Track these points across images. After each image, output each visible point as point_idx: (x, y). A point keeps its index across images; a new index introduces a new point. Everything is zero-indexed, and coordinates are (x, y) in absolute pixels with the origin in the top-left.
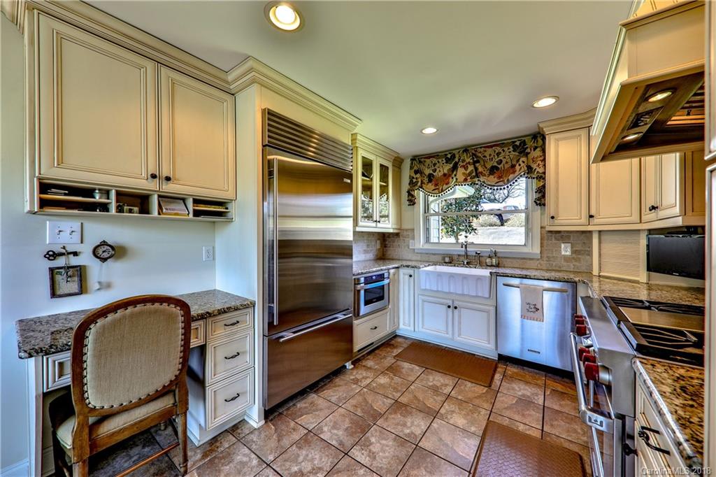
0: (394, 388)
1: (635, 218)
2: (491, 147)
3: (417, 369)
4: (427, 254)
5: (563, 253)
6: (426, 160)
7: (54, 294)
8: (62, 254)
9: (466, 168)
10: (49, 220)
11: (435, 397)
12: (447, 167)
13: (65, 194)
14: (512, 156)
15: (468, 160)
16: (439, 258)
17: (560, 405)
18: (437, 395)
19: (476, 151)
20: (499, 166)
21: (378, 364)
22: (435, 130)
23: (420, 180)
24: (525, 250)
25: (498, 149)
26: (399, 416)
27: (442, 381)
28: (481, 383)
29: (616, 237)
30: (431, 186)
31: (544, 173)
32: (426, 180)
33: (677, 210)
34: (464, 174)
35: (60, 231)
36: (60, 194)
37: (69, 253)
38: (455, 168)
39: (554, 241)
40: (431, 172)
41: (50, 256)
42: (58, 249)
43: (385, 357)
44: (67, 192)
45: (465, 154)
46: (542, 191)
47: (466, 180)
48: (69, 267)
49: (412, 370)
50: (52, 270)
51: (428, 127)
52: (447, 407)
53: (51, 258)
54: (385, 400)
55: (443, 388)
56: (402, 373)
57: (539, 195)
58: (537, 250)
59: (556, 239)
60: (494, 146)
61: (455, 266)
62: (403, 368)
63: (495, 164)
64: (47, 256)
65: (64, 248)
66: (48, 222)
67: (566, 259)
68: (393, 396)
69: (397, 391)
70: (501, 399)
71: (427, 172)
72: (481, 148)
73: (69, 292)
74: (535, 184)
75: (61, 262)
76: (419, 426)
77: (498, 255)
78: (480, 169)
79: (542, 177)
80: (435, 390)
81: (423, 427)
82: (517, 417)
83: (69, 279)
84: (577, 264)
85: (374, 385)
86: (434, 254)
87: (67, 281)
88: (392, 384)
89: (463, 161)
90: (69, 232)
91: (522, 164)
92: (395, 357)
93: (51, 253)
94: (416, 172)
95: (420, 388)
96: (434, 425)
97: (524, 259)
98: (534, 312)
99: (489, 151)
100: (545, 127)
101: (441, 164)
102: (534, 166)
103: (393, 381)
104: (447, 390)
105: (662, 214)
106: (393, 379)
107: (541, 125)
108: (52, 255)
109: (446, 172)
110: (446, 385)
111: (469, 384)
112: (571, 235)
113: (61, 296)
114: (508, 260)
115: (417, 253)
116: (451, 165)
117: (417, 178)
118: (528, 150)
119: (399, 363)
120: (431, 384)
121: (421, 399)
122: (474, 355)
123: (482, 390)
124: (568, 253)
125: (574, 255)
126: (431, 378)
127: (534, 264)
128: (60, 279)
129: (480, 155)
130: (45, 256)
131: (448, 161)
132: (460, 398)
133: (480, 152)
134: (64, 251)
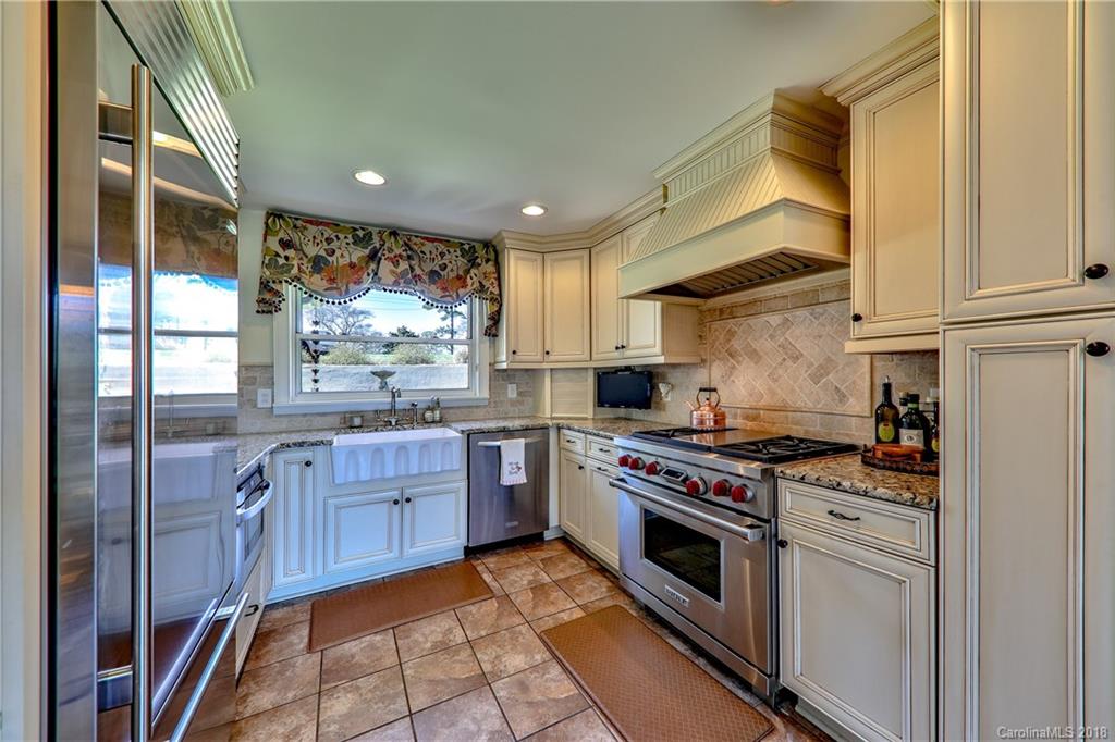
0: (382, 699)
1: (586, 356)
2: (433, 240)
3: (381, 640)
4: (305, 415)
5: (510, 396)
6: (308, 225)
9: (396, 264)
11: (456, 658)
12: (357, 254)
14: (459, 263)
15: (398, 251)
16: (335, 421)
17: (561, 571)
18: (457, 652)
19: (409, 240)
20: (442, 273)
21: (287, 688)
22: (381, 181)
23: (295, 263)
24: (469, 395)
25: (442, 247)
26: (446, 731)
27: (439, 630)
28: (482, 598)
29: (572, 375)
30: (318, 281)
31: (500, 295)
32: (308, 267)
33: (658, 349)
34: (393, 272)
38: (373, 256)
39: (501, 382)
40: (323, 253)
43: (286, 664)
45: (393, 239)
46: (495, 319)
47: (396, 283)
49: (372, 647)
51: (371, 169)
52: (486, 659)
54: (390, 732)
55: (451, 637)
56: (361, 666)
57: (491, 323)
58: (486, 395)
59: (503, 380)
60: (436, 240)
61: (376, 430)
62: (353, 656)
63: (437, 268)
67: (513, 403)
68: (397, 712)
69: (393, 699)
70: (519, 600)
71: (312, 251)
72: (417, 237)
74: (488, 308)
76: (486, 715)
77: (441, 405)
78: (418, 271)
79: (498, 300)
80: (444, 647)
81: (494, 712)
82: (552, 610)
84: (521, 407)
85: (333, 728)
86: (324, 414)
88: (370, 696)
89: (390, 250)
91: (475, 278)
92: (310, 647)
94: (285, 244)
95: (421, 665)
96: (501, 694)
97: (470, 407)
98: (516, 473)
99: (428, 247)
100: (508, 238)
101: (344, 244)
102: (487, 284)
103: (363, 691)
104: (459, 636)
105: (628, 353)
106: (358, 688)
107: (504, 234)
109: (354, 260)
110: (450, 630)
111: (473, 609)
112: (517, 373)
114: (451, 411)
115: (280, 416)
116: (367, 252)
117: (287, 258)
118: (479, 261)
119: (331, 654)
120: (429, 645)
121: (442, 677)
122: (432, 567)
123: (491, 606)
124: (515, 395)
125: (520, 398)
126: (417, 636)
127: (480, 413)
129: (416, 248)
131: (357, 241)
132: (483, 633)
133: (415, 244)
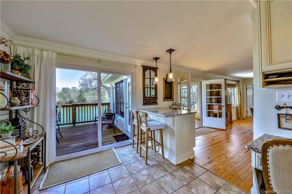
7: (280, 126)
8: (284, 107)
10: (277, 91)
13: (277, 77)
35: (282, 96)
36: (274, 78)
37: (287, 107)
41: (278, 108)
42: (282, 105)
44: (277, 76)
48: (287, 115)
50: (279, 115)
53: (278, 109)
64: (276, 108)
65: (285, 104)
66: (277, 92)
73: (288, 128)
75: (283, 111)
83: (287, 121)
87: (286, 122)
90: (287, 96)
93: (278, 107)
108: (279, 108)
113: (283, 128)
128: (283, 120)
130: (275, 108)
134: (285, 106)
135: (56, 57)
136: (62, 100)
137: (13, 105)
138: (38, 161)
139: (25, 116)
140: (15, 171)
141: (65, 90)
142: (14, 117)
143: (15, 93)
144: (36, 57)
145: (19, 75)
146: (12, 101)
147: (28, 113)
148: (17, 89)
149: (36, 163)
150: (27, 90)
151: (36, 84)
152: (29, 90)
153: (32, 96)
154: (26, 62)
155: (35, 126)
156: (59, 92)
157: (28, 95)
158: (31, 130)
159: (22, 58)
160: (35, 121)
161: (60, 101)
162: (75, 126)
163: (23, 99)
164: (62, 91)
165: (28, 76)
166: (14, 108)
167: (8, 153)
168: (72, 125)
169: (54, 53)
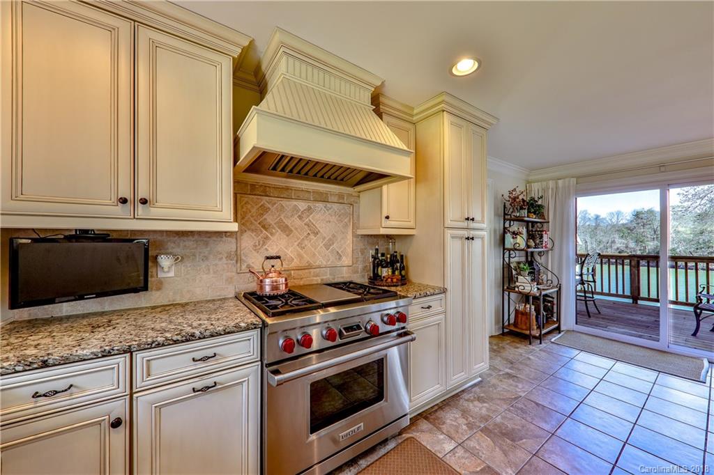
135: (575, 182)
136: (632, 245)
137: (528, 247)
138: (552, 316)
139: (540, 261)
140: (530, 308)
141: (641, 216)
142: (529, 259)
143: (531, 236)
144: (550, 190)
145: (533, 218)
146: (529, 244)
147: (542, 257)
148: (532, 231)
149: (550, 318)
150: (541, 231)
151: (550, 223)
152: (543, 231)
153: (545, 238)
154: (540, 203)
155: (550, 274)
156: (623, 225)
157: (541, 237)
158: (544, 277)
159: (536, 199)
160: (550, 269)
161: (627, 247)
162: (637, 303)
163: (537, 242)
164: (632, 221)
165: (542, 216)
166: (530, 250)
167: (526, 288)
168: (630, 301)
169: (572, 179)
